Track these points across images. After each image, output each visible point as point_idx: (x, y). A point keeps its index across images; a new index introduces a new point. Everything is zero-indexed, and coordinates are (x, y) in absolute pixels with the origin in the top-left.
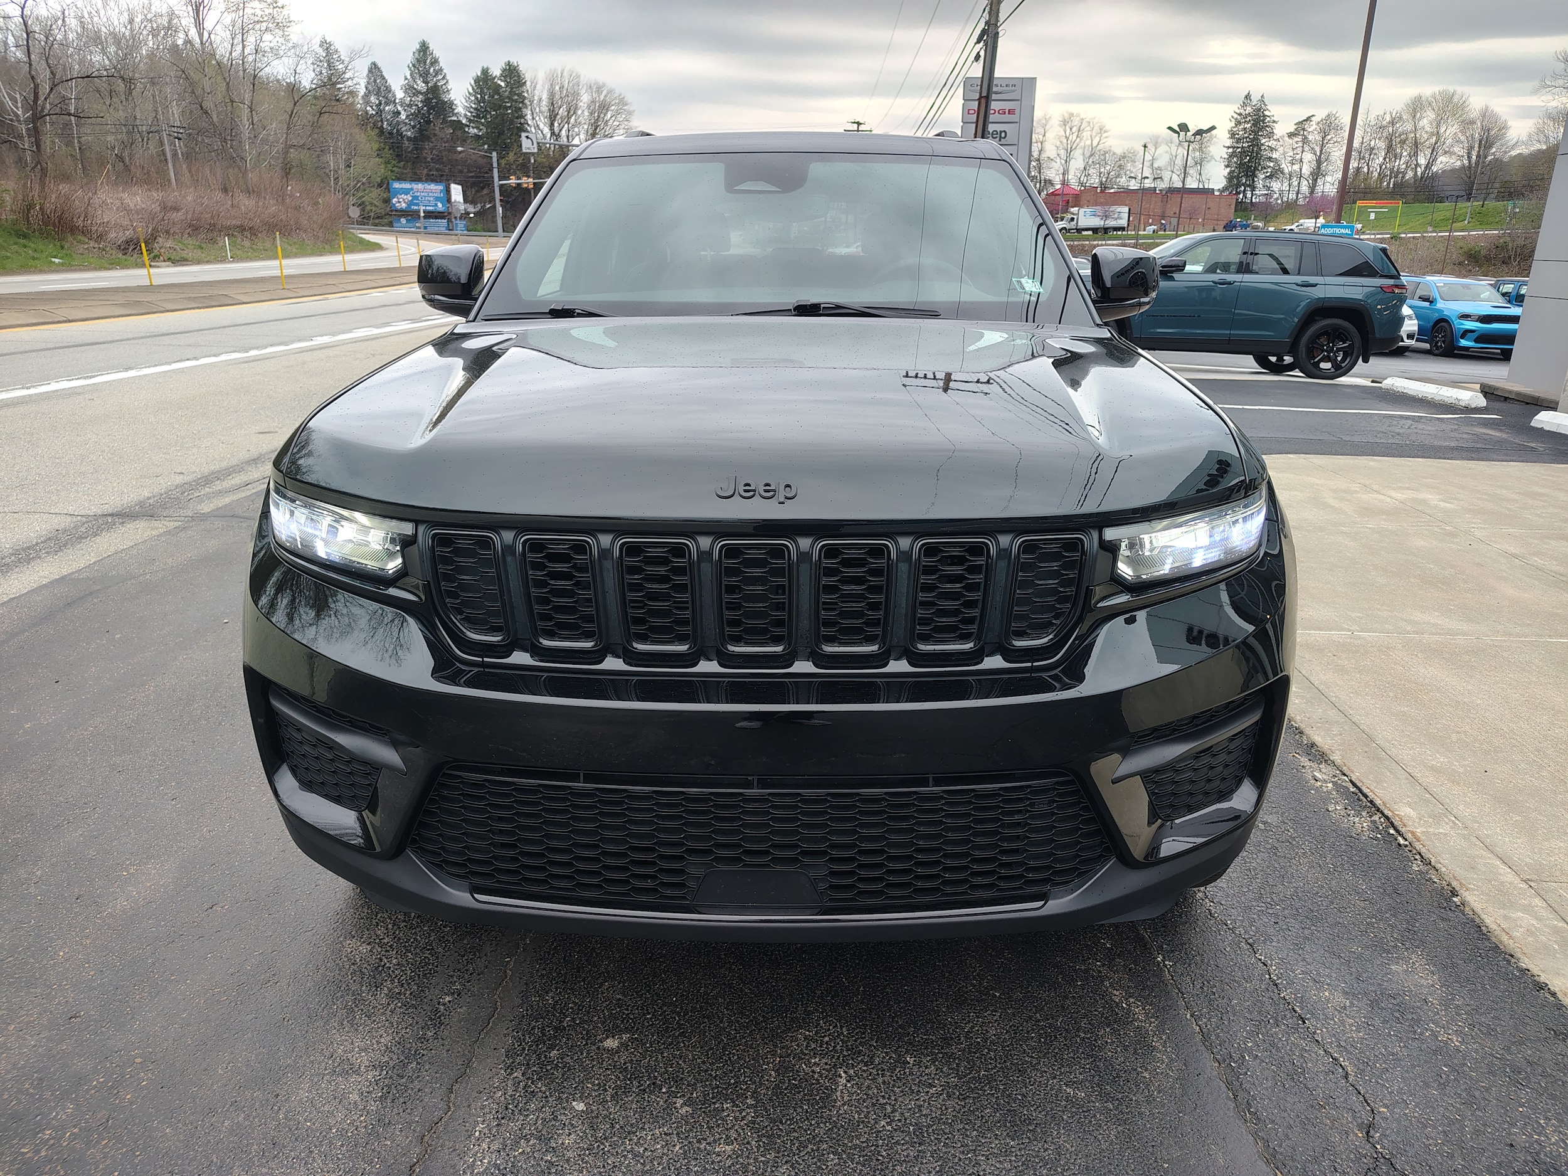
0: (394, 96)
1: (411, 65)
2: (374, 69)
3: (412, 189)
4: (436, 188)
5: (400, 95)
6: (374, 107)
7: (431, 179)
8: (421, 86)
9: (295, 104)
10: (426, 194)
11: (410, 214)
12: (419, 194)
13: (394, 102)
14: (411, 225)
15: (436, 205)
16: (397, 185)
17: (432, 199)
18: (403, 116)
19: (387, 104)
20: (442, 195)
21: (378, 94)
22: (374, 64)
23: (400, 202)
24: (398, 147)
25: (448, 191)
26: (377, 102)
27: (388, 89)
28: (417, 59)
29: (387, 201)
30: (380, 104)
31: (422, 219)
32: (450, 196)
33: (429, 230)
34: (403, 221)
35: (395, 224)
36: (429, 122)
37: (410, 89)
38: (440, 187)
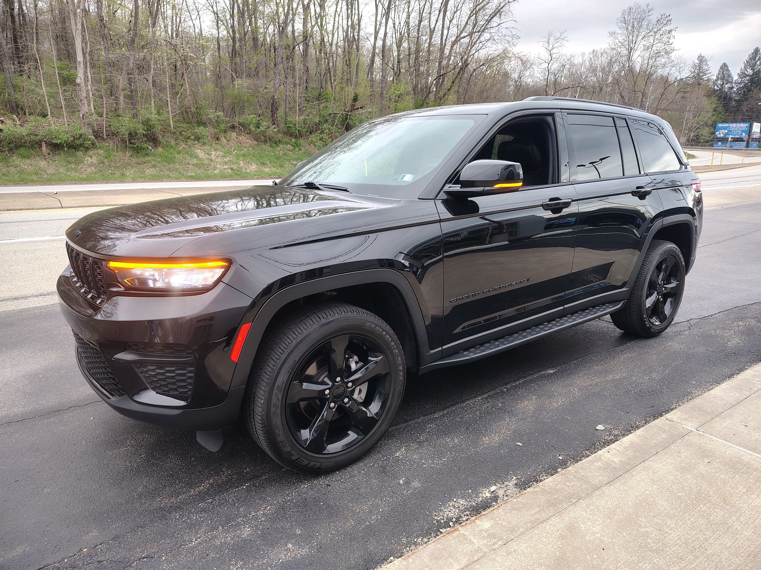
0: (732, 78)
1: (745, 62)
2: (724, 67)
3: (729, 127)
4: (744, 126)
5: (735, 78)
6: (719, 86)
7: (743, 121)
8: (750, 72)
9: (665, 89)
10: (737, 129)
11: (724, 140)
12: (732, 129)
13: (732, 82)
14: (723, 145)
15: (742, 134)
16: (720, 125)
17: (740, 131)
18: (735, 89)
19: (727, 83)
20: (747, 129)
21: (722, 79)
22: (725, 64)
23: (720, 134)
24: (727, 105)
25: (751, 127)
26: (721, 83)
27: (729, 76)
28: (750, 58)
29: (713, 133)
30: (723, 84)
31: (729, 142)
32: (752, 129)
33: (734, 148)
34: (720, 143)
35: (714, 145)
36: (749, 91)
37: (743, 75)
38: (747, 125)
